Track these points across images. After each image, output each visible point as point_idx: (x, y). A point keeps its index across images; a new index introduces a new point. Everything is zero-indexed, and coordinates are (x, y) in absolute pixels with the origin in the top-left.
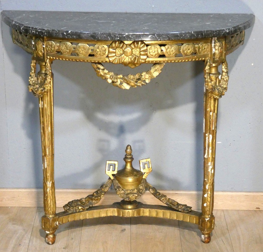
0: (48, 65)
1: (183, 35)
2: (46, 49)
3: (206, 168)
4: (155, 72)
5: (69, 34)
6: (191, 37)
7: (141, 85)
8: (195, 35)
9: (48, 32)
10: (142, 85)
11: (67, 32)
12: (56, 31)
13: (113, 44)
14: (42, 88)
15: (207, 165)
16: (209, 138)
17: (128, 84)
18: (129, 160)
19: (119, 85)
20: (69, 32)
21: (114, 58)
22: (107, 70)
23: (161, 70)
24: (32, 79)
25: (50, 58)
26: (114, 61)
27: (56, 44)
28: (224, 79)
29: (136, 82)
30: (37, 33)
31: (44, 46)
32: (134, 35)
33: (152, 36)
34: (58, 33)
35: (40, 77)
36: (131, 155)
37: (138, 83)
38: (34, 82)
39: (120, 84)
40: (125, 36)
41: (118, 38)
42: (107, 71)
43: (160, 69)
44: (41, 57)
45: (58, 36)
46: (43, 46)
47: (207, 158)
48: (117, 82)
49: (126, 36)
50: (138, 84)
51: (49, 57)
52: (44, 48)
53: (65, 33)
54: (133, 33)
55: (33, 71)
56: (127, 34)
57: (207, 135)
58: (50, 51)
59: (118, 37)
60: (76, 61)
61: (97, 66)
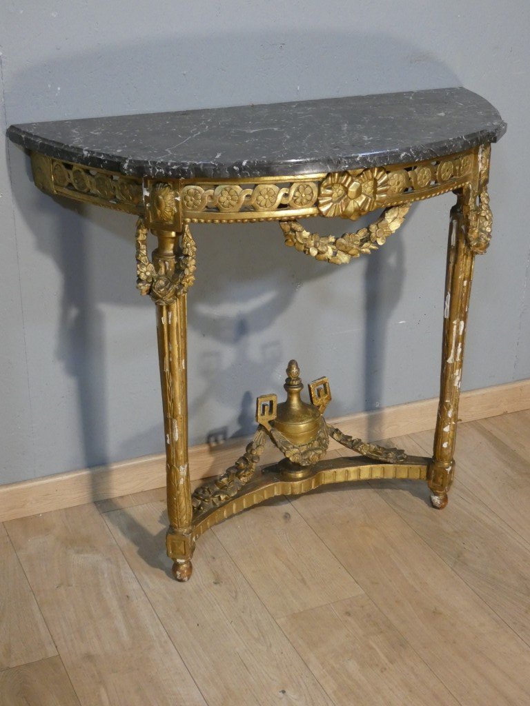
0: (188, 236)
1: (453, 145)
2: (183, 204)
3: (450, 381)
4: (393, 223)
5: (245, 168)
6: (463, 146)
7: (368, 251)
8: (470, 143)
9: (196, 168)
10: (371, 250)
11: (239, 164)
12: (214, 165)
13: (330, 179)
14: (176, 286)
15: (450, 376)
16: (458, 328)
17: (347, 253)
18: (297, 389)
19: (330, 258)
20: (244, 163)
21: (328, 207)
22: (307, 231)
23: (404, 217)
24: (145, 269)
25: (192, 221)
26: (329, 212)
27: (205, 190)
28: (485, 217)
29: (361, 245)
30: (170, 173)
31: (178, 199)
32: (374, 155)
33: (406, 155)
34: (219, 169)
35: (167, 263)
36: (298, 379)
37: (363, 248)
38: (148, 274)
39: (332, 257)
40: (358, 161)
41: (347, 166)
42: (308, 233)
44: (169, 220)
45: (220, 174)
46: (176, 198)
47: (453, 364)
48: (327, 250)
49: (360, 161)
50: (364, 250)
51: (188, 220)
52: (177, 202)
53: (235, 168)
54: (371, 152)
55: (144, 252)
56: (360, 155)
57: (455, 322)
58: (193, 207)
59: (346, 164)
60: (259, 221)
61: (291, 225)
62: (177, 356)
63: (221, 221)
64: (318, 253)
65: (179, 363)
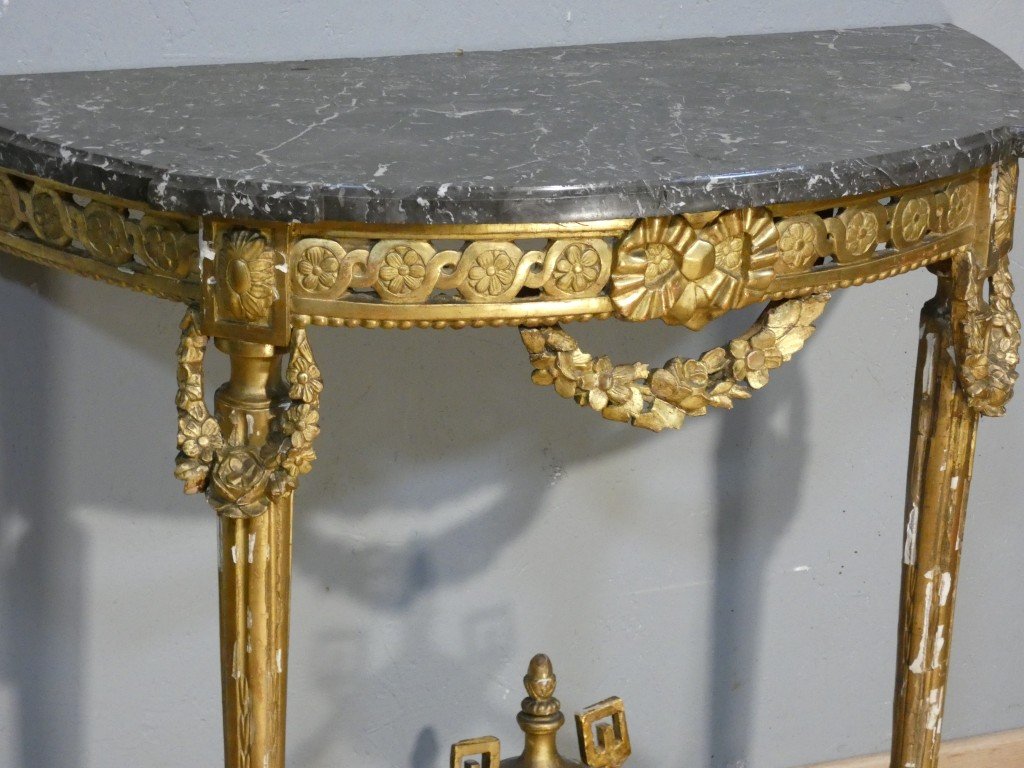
0: (302, 356)
1: (930, 161)
2: (294, 280)
3: (916, 715)
4: (787, 338)
5: (444, 203)
6: (955, 166)
7: (727, 401)
8: (969, 156)
9: (328, 199)
10: (735, 399)
11: (430, 193)
12: (371, 193)
13: (641, 231)
14: (269, 474)
15: (916, 703)
16: (936, 589)
17: (675, 404)
18: (547, 727)
19: (637, 416)
20: (442, 191)
21: (634, 296)
22: (584, 352)
23: (812, 325)
24: (196, 431)
25: (314, 322)
26: (637, 309)
27: (348, 251)
28: (1003, 328)
29: (710, 388)
30: (267, 209)
31: (284, 268)
32: (747, 180)
33: (820, 181)
34: (383, 203)
35: (249, 417)
36: (552, 701)
37: (715, 394)
38: (204, 442)
39: (641, 412)
40: (709, 193)
41: (682, 204)
42: (586, 357)
43: (810, 321)
44: (258, 316)
45: (384, 215)
46: (279, 267)
47: (925, 675)
48: (630, 399)
49: (712, 191)
50: (716, 399)
51: (305, 319)
52: (280, 275)
53: (420, 200)
54: (739, 172)
55: (197, 392)
56: (714, 179)
57: (929, 575)
58: (317, 288)
59: (679, 199)
61: (546, 337)
62: (264, 641)
63: (382, 323)
64: (609, 403)
65: (269, 658)
